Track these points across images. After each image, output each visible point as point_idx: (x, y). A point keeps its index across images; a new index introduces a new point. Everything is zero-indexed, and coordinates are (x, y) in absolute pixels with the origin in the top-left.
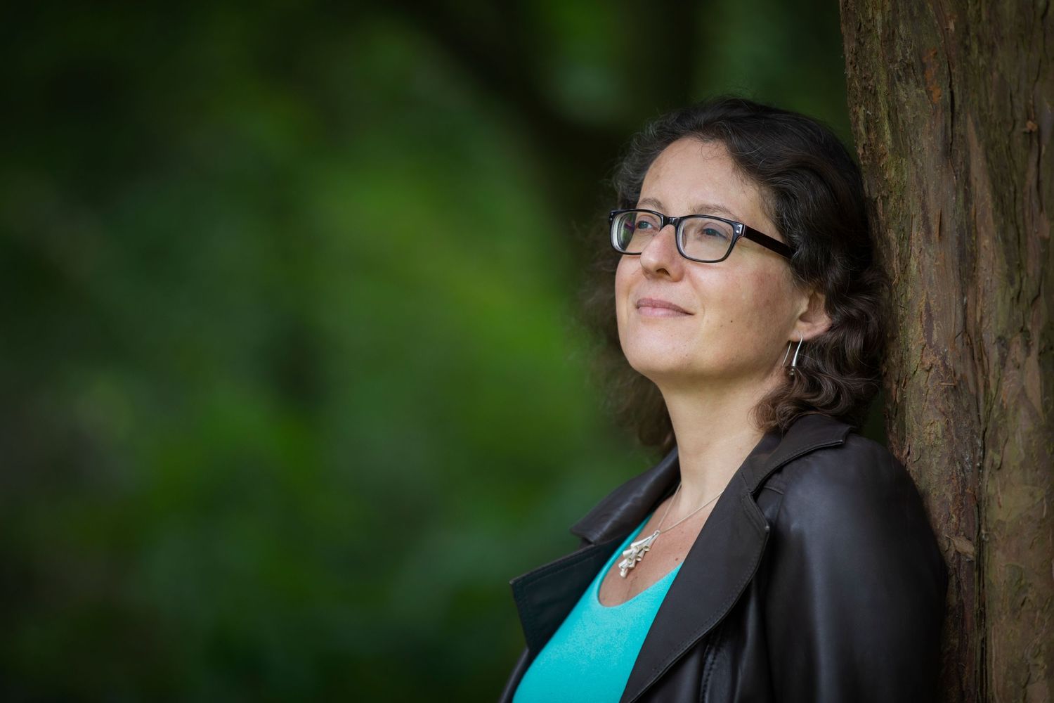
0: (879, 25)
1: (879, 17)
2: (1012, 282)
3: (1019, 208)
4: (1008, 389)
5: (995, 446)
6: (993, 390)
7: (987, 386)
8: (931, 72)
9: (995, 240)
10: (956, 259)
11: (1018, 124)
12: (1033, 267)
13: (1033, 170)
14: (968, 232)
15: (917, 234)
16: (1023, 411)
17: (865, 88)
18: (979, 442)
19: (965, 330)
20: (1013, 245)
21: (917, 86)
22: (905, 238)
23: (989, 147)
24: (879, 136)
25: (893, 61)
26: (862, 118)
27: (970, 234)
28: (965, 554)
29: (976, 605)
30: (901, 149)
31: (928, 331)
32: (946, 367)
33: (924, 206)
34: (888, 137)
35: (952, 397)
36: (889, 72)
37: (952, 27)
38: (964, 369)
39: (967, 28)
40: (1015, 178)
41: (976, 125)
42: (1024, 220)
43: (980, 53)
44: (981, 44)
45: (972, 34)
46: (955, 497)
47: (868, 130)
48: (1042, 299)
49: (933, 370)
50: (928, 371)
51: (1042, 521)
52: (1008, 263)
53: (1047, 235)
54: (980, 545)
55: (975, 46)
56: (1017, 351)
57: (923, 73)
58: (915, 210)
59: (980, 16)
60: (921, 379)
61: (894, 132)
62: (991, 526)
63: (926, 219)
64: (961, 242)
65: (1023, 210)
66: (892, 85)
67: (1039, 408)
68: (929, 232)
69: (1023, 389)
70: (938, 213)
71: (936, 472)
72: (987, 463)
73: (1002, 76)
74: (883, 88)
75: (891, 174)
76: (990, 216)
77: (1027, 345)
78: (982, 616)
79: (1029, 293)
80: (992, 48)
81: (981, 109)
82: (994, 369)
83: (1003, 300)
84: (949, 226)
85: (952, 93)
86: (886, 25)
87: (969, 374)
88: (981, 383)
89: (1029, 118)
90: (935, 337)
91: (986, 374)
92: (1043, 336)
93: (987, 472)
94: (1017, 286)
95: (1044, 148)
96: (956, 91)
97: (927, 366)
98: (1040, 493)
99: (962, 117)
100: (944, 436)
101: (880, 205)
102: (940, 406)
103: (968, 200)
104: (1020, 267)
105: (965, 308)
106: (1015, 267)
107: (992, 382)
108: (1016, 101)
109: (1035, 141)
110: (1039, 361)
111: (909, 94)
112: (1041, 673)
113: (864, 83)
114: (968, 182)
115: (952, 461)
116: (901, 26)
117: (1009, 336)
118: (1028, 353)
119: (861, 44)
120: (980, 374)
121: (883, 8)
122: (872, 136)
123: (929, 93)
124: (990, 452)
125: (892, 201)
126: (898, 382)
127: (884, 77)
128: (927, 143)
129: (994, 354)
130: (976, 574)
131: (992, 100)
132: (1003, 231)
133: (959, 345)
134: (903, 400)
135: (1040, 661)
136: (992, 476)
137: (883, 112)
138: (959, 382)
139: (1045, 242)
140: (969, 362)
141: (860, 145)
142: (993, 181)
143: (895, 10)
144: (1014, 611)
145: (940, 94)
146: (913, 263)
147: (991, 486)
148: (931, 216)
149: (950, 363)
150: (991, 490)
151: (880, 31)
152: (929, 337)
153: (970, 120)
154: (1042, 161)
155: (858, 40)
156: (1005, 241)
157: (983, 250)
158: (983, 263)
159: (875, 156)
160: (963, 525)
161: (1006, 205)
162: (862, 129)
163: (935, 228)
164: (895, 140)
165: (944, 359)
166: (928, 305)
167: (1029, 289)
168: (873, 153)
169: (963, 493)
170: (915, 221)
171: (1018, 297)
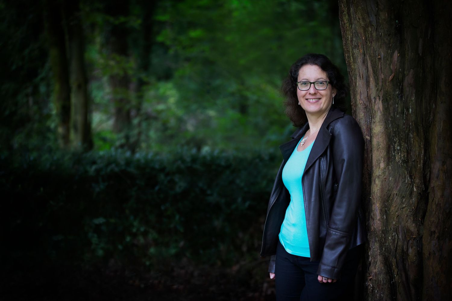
0: (350, 38)
1: (349, 37)
2: (376, 87)
3: (377, 72)
4: (376, 107)
5: (374, 118)
6: (373, 107)
7: (372, 107)
8: (360, 47)
9: (373, 79)
10: (366, 82)
11: (377, 57)
12: (380, 84)
13: (380, 65)
14: (368, 77)
15: (358, 78)
16: (379, 112)
17: (347, 50)
18: (371, 118)
19: (368, 96)
20: (377, 80)
21: (357, 50)
22: (356, 79)
23: (371, 61)
24: (350, 59)
25: (353, 45)
26: (347, 56)
27: (368, 78)
28: (368, 139)
29: (370, 149)
30: (355, 62)
31: (361, 96)
32: (364, 103)
33: (359, 73)
34: (352, 59)
35: (365, 109)
36: (352, 47)
37: (364, 38)
38: (368, 104)
39: (367, 38)
40: (377, 67)
41: (369, 57)
42: (378, 75)
43: (369, 43)
44: (369, 42)
45: (368, 40)
46: (366, 128)
47: (348, 58)
48: (382, 90)
49: (362, 104)
50: (361, 104)
51: (383, 132)
52: (376, 83)
53: (383, 78)
54: (371, 137)
55: (368, 42)
56: (378, 99)
57: (358, 47)
58: (358, 73)
59: (369, 36)
60: (359, 105)
61: (353, 58)
62: (373, 134)
63: (360, 75)
64: (366, 79)
65: (378, 73)
66: (352, 50)
67: (382, 111)
68: (360, 77)
69: (379, 107)
70: (362, 74)
71: (362, 123)
72: (372, 121)
73: (374, 47)
74: (351, 50)
75: (353, 66)
76: (372, 74)
77: (379, 99)
78: (371, 151)
79: (380, 89)
80: (371, 42)
81: (370, 54)
82: (373, 104)
83: (375, 90)
84: (364, 76)
85: (364, 51)
86: (351, 38)
87: (369, 105)
88: (371, 106)
89: (379, 55)
90: (362, 97)
91: (372, 104)
92: (382, 97)
93: (372, 123)
94: (377, 88)
95: (382, 61)
96: (365, 50)
97: (360, 103)
98: (382, 127)
99: (366, 55)
100: (364, 117)
101: (351, 73)
102: (363, 111)
103: (368, 71)
104: (378, 84)
105: (368, 92)
106: (377, 84)
107: (373, 106)
108: (376, 52)
109: (380, 60)
110: (382, 102)
111: (356, 51)
112: (383, 161)
113: (347, 49)
114: (368, 68)
115: (365, 121)
116: (354, 38)
117: (376, 97)
118: (380, 101)
119: (346, 42)
120: (371, 104)
121: (350, 35)
122: (349, 59)
123: (360, 51)
124: (373, 119)
125: (353, 72)
126: (355, 106)
127: (351, 48)
128: (360, 60)
129: (373, 101)
130: (370, 143)
131: (372, 52)
132: (375, 77)
133: (367, 99)
134: (356, 110)
135: (382, 159)
136: (373, 124)
137: (351, 55)
138: (367, 106)
139: (383, 79)
140: (368, 102)
141: (347, 61)
142: (372, 68)
143: (353, 35)
144: (377, 150)
145: (362, 51)
146: (357, 84)
147: (373, 126)
148: (361, 74)
149: (365, 103)
150: (373, 127)
151: (350, 39)
152: (361, 98)
153: (368, 56)
154: (382, 64)
155: (346, 41)
156: (375, 79)
157: (371, 81)
158: (371, 83)
159: (350, 63)
160: (368, 133)
161: (375, 73)
162: (347, 58)
163: (361, 77)
164: (353, 60)
165: (364, 102)
166: (360, 91)
167: (380, 88)
168: (349, 63)
169: (368, 127)
170: (358, 75)
171: (378, 90)
